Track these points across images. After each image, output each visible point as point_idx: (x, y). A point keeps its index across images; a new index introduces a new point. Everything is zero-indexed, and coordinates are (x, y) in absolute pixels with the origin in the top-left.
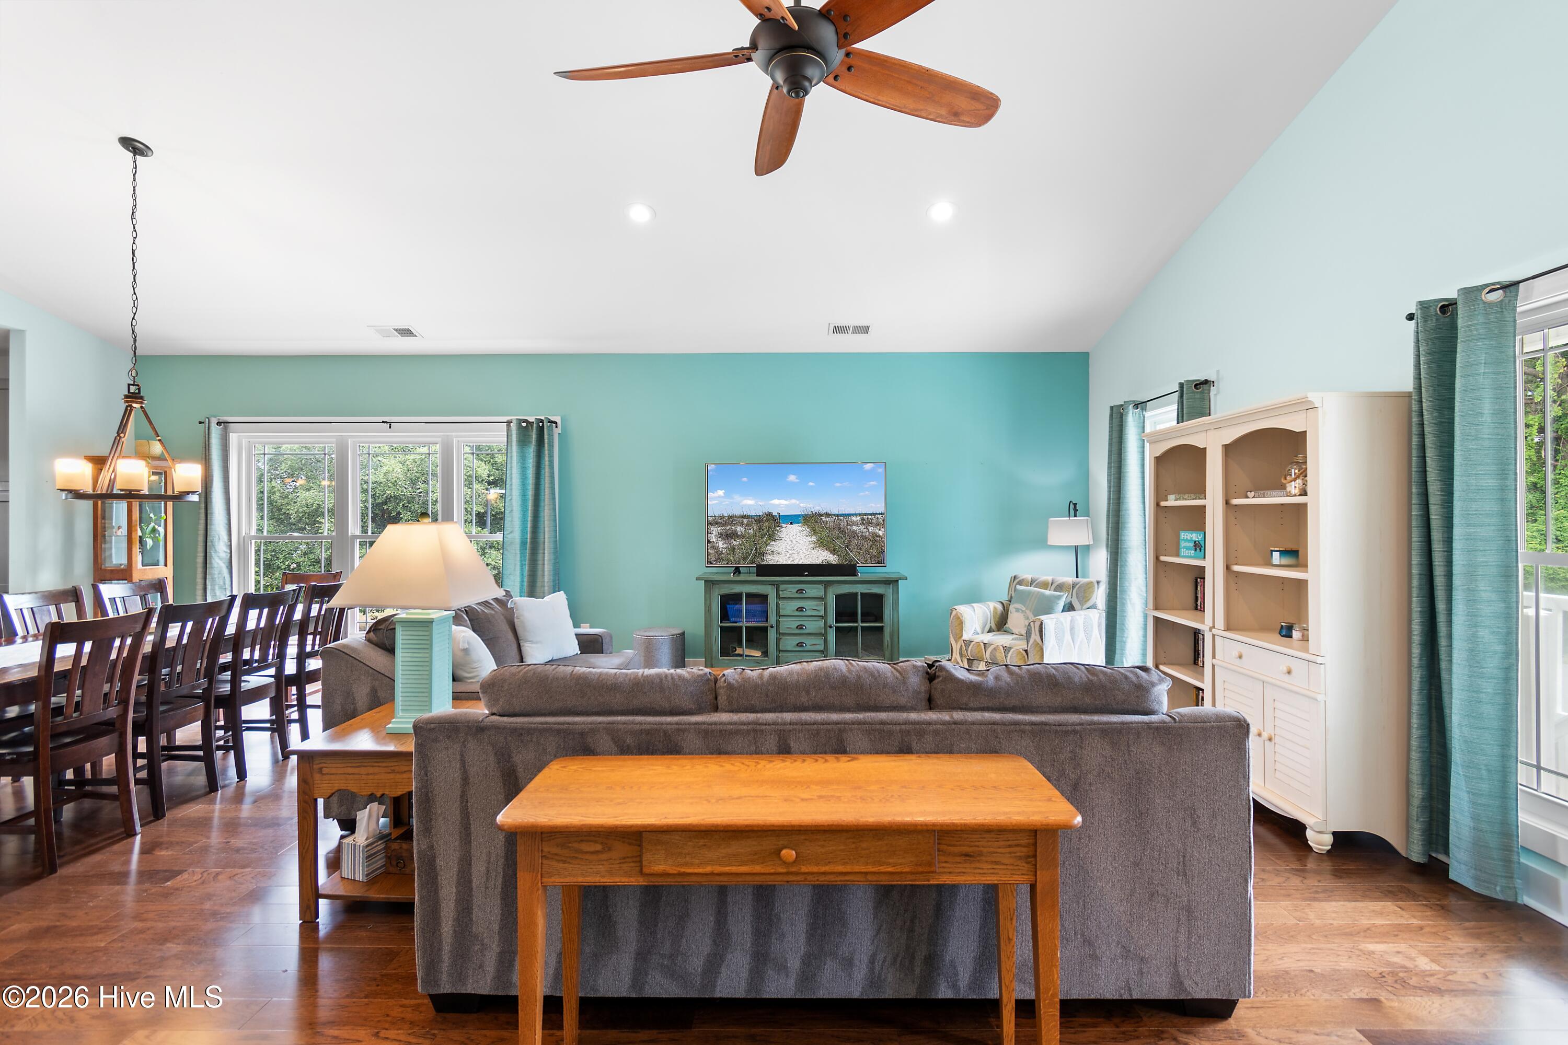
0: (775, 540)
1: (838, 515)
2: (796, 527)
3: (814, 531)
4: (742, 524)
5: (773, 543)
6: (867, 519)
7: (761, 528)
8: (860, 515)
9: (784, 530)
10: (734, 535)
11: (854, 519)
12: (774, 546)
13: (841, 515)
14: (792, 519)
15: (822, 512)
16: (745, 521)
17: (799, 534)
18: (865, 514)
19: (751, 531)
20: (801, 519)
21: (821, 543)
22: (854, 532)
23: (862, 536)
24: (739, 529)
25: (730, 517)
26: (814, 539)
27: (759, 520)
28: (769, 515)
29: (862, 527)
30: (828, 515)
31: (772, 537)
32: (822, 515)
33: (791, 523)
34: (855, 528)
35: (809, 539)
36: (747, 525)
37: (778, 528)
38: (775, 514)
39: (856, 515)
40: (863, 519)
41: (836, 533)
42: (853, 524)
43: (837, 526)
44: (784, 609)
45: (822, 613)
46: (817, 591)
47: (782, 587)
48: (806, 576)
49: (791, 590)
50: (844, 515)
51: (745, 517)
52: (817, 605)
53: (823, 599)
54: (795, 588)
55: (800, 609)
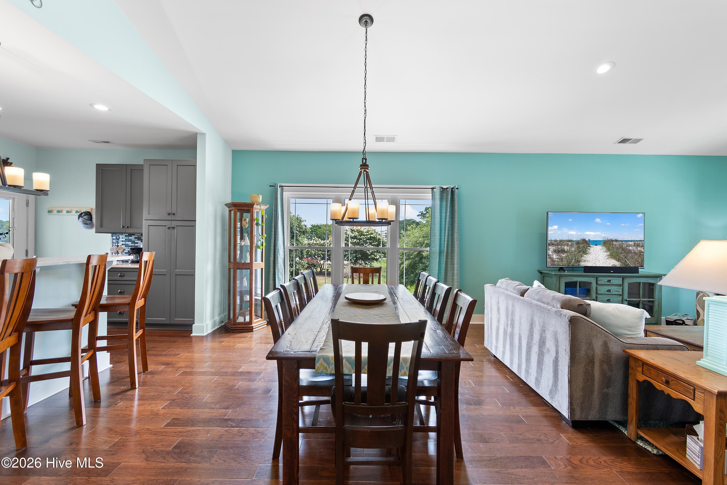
0: (586, 254)
1: (622, 241)
2: (599, 247)
3: (608, 249)
4: (568, 245)
5: (585, 255)
6: (637, 244)
7: (579, 247)
8: (634, 241)
9: (592, 249)
10: (563, 251)
11: (630, 243)
12: (586, 257)
13: (623, 241)
14: (596, 243)
15: (613, 239)
16: (570, 243)
17: (600, 251)
18: (636, 241)
19: (573, 249)
20: (602, 243)
21: (612, 256)
22: (630, 250)
23: (634, 252)
24: (566, 248)
25: (561, 241)
26: (608, 253)
27: (578, 243)
28: (584, 241)
29: (634, 248)
30: (616, 241)
31: (585, 252)
32: (614, 241)
33: (596, 245)
34: (630, 248)
35: (606, 254)
36: (571, 245)
37: (588, 248)
38: (587, 239)
39: (631, 241)
40: (635, 244)
41: (620, 250)
42: (630, 246)
43: (621, 247)
44: (600, 290)
45: (621, 293)
46: (619, 281)
47: (599, 279)
48: (612, 273)
49: (603, 280)
50: (625, 241)
51: (570, 241)
52: (618, 289)
53: (622, 285)
54: (606, 279)
55: (609, 291)
